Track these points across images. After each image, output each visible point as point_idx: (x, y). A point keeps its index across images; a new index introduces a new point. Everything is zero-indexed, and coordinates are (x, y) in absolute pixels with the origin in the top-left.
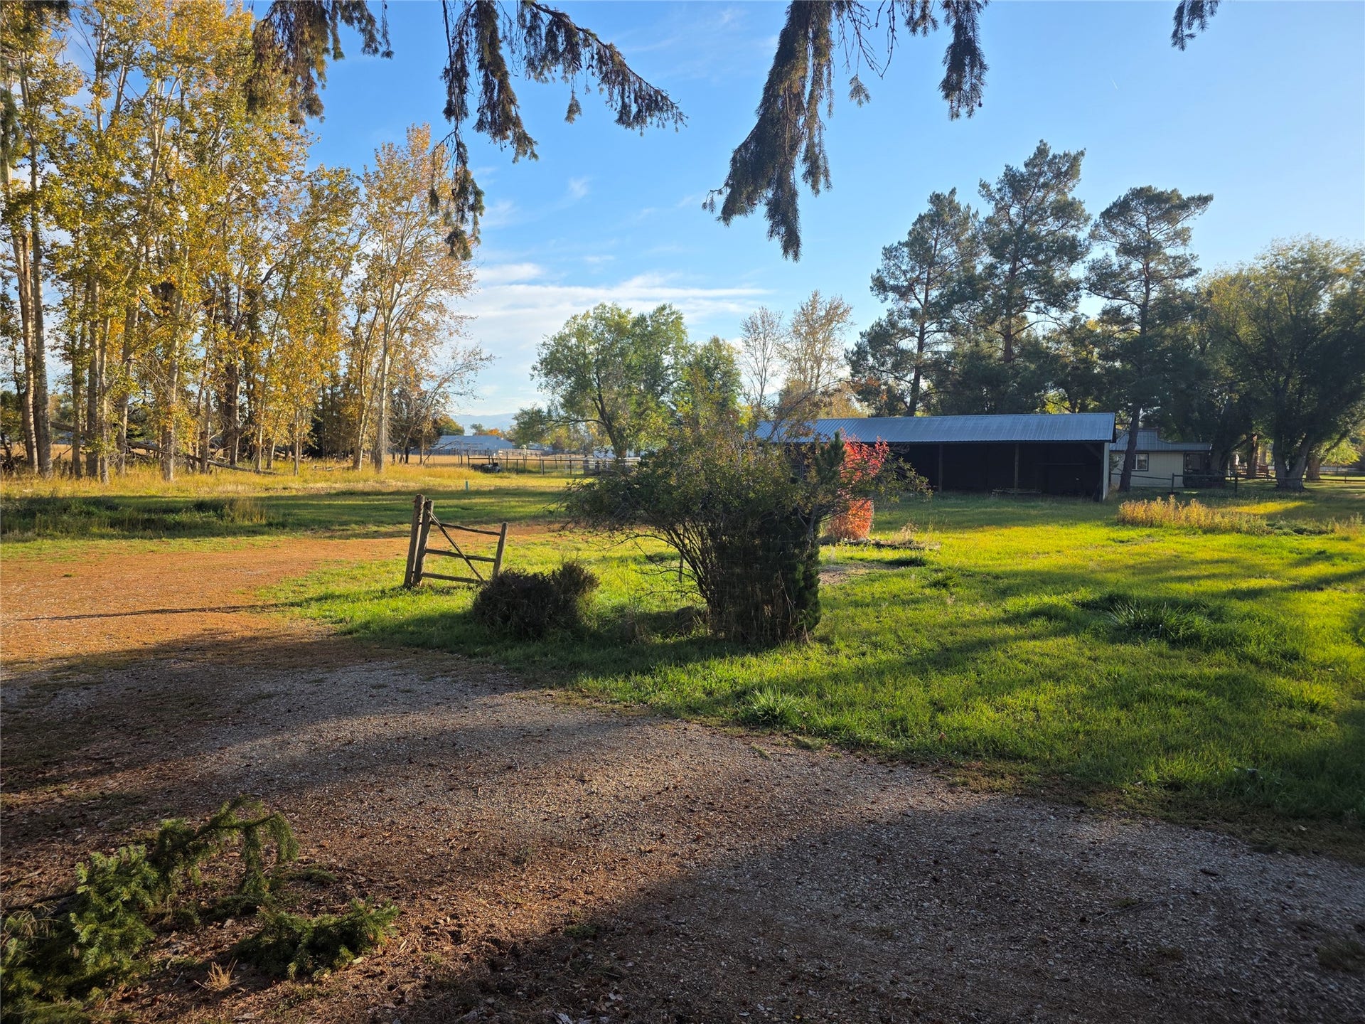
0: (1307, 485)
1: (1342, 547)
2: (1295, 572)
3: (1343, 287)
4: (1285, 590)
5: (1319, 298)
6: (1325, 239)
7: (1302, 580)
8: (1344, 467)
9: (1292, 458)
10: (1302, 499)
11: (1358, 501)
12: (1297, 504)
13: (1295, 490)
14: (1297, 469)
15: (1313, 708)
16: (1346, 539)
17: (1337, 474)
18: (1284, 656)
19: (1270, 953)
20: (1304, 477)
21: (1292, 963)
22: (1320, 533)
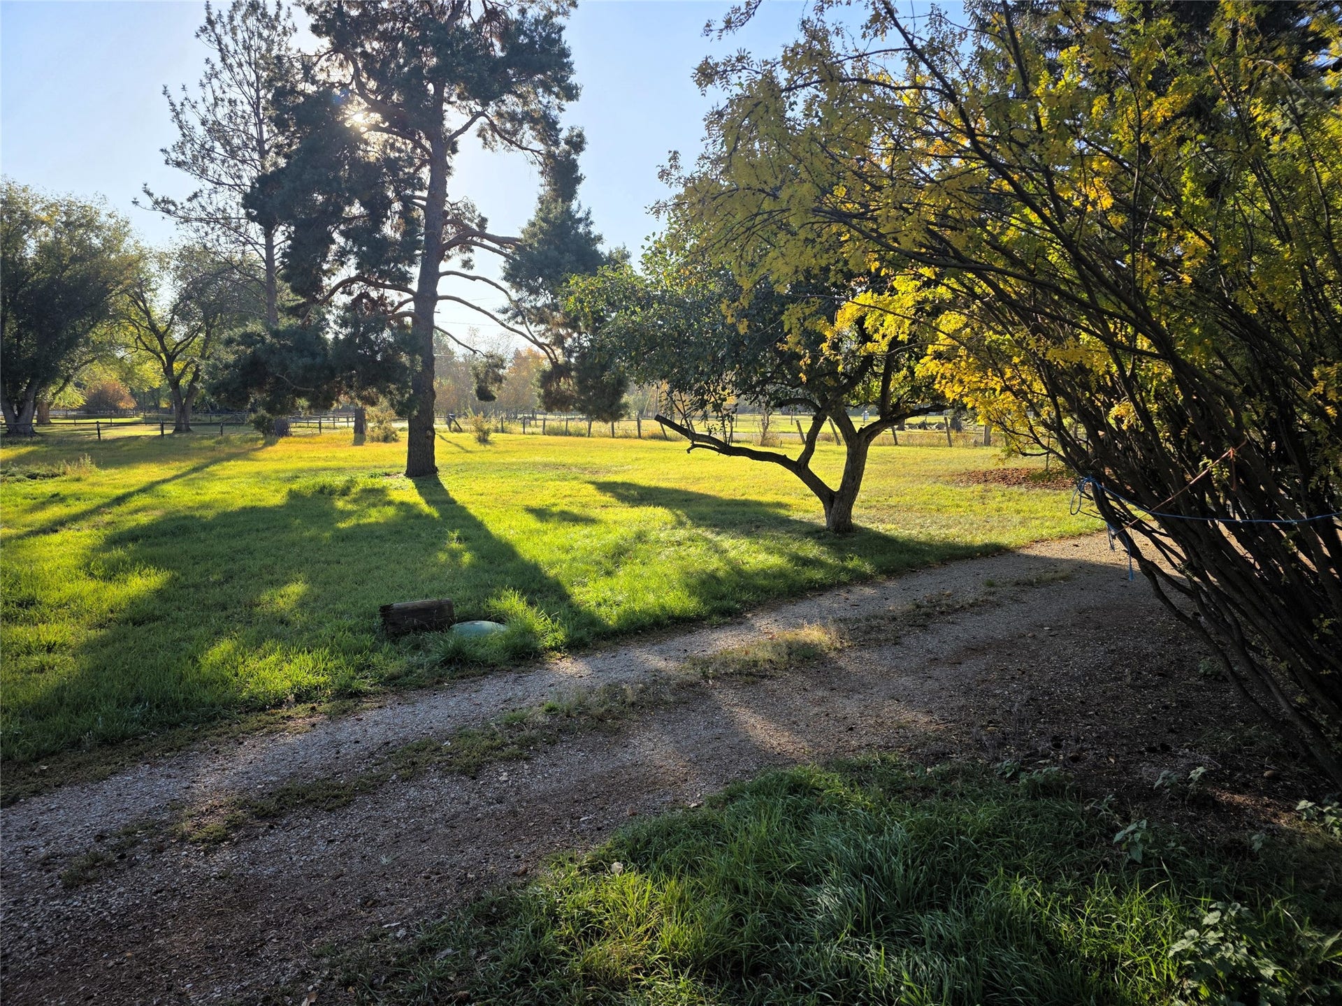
0: (38, 430)
1: (75, 487)
2: (30, 518)
3: (46, 234)
4: (20, 537)
5: (24, 242)
6: (23, 184)
7: (37, 526)
8: (73, 410)
9: (19, 404)
10: (34, 444)
11: (87, 443)
12: (30, 449)
13: (25, 435)
14: (25, 414)
15: (50, 649)
16: (78, 480)
17: (67, 417)
18: (20, 605)
19: (15, 903)
20: (35, 421)
21: (37, 901)
22: (53, 476)
